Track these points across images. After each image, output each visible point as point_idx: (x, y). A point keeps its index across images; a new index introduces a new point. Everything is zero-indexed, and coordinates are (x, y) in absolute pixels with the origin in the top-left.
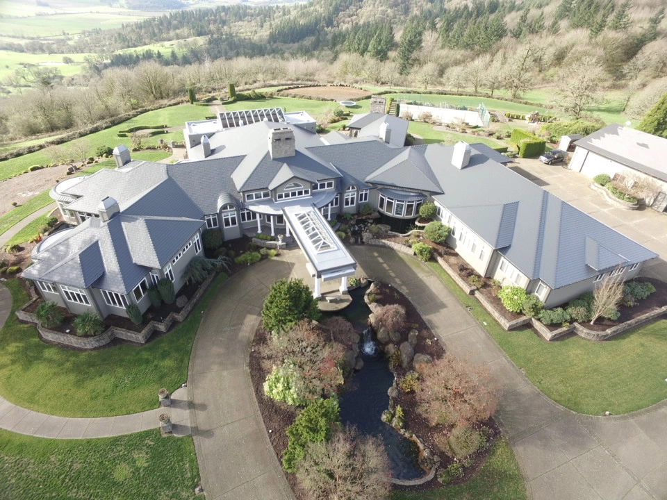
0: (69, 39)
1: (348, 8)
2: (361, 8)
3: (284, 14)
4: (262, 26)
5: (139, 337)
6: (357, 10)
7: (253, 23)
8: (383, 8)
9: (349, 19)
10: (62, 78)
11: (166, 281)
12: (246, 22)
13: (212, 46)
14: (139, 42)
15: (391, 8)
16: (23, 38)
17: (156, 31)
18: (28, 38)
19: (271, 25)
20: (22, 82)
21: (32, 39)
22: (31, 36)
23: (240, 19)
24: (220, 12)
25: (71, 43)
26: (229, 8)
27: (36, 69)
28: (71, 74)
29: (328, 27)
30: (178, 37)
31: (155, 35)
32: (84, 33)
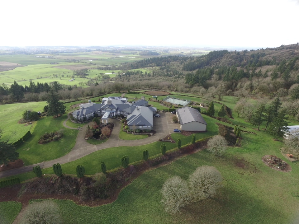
0: (117, 66)
1: (216, 59)
2: (221, 59)
3: (191, 60)
4: (181, 64)
5: (80, 122)
6: (219, 60)
7: (179, 63)
8: (231, 59)
9: (215, 63)
10: (109, 78)
11: (86, 117)
12: (177, 62)
13: (161, 70)
14: (137, 67)
15: (234, 59)
16: (104, 65)
17: (144, 64)
18: (106, 65)
19: (184, 64)
20: (99, 79)
21: (107, 66)
22: (107, 65)
23: (175, 61)
24: (168, 58)
25: (117, 67)
26: (172, 57)
27: (103, 75)
28: (112, 77)
29: (206, 66)
30: (150, 66)
31: (143, 65)
32: (121, 64)
